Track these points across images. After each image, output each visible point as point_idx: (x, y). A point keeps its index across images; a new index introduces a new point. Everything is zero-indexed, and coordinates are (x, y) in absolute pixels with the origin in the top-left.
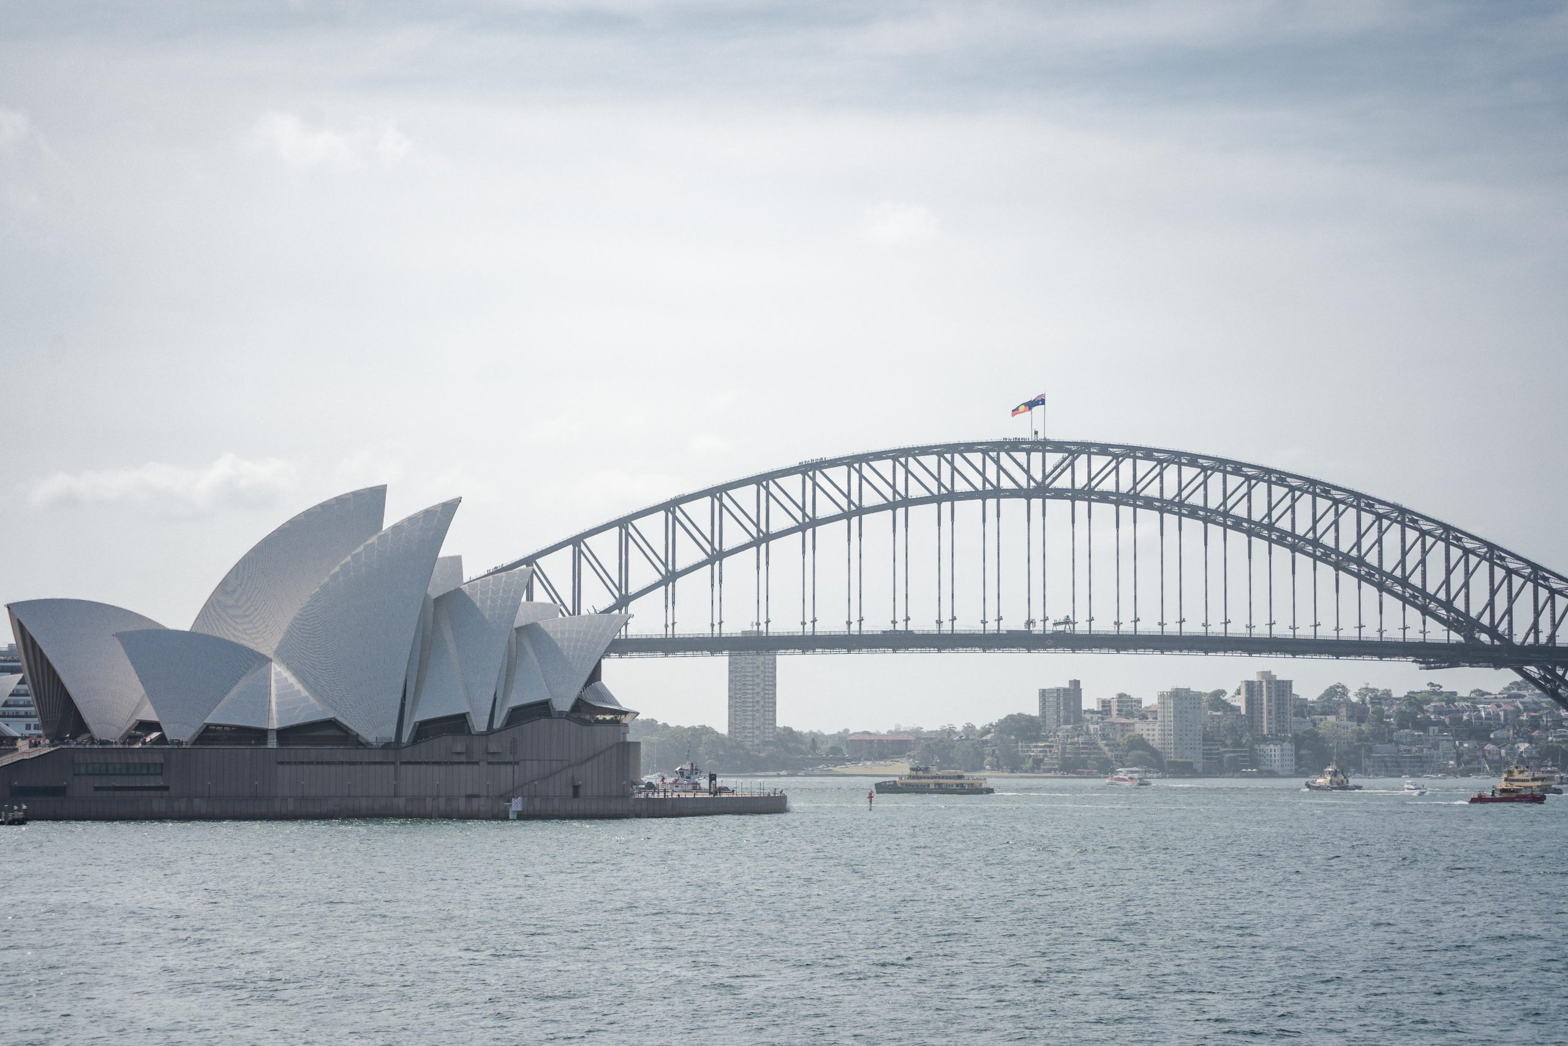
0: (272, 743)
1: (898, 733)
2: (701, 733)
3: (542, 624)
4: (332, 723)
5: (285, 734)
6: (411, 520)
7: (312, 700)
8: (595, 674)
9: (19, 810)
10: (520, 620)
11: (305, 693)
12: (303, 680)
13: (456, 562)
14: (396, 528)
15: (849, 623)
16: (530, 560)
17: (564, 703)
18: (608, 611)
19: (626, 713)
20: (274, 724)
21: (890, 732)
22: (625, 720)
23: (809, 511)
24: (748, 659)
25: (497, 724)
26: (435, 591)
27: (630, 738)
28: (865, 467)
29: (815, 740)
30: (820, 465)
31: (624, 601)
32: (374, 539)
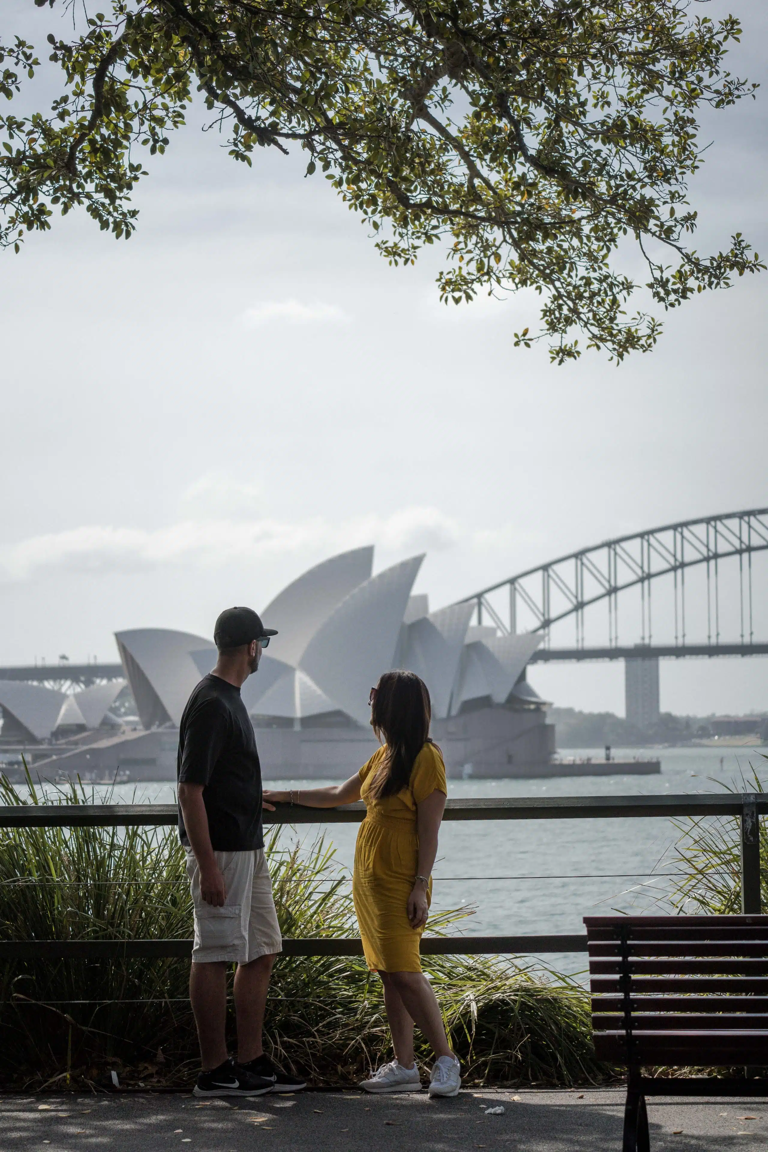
0: (297, 727)
1: (752, 715)
2: (606, 718)
3: (484, 641)
4: (338, 713)
5: (308, 721)
6: (392, 570)
7: (324, 697)
8: (522, 676)
9: (125, 775)
10: (469, 639)
11: (319, 692)
12: (318, 683)
13: (423, 599)
14: (381, 576)
15: (709, 637)
16: (479, 596)
17: (501, 696)
18: (535, 631)
19: (544, 704)
20: (299, 713)
21: (745, 716)
22: (544, 708)
23: (679, 557)
24: (638, 663)
25: (454, 712)
26: (409, 618)
27: (548, 721)
28: (718, 523)
29: (688, 722)
30: (685, 524)
31: (547, 623)
32: (365, 584)
